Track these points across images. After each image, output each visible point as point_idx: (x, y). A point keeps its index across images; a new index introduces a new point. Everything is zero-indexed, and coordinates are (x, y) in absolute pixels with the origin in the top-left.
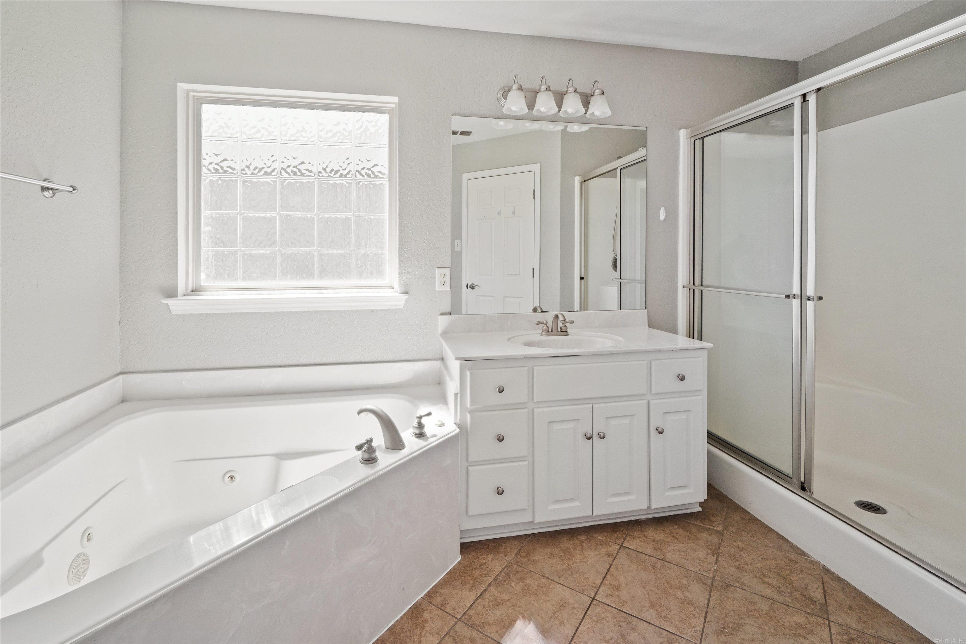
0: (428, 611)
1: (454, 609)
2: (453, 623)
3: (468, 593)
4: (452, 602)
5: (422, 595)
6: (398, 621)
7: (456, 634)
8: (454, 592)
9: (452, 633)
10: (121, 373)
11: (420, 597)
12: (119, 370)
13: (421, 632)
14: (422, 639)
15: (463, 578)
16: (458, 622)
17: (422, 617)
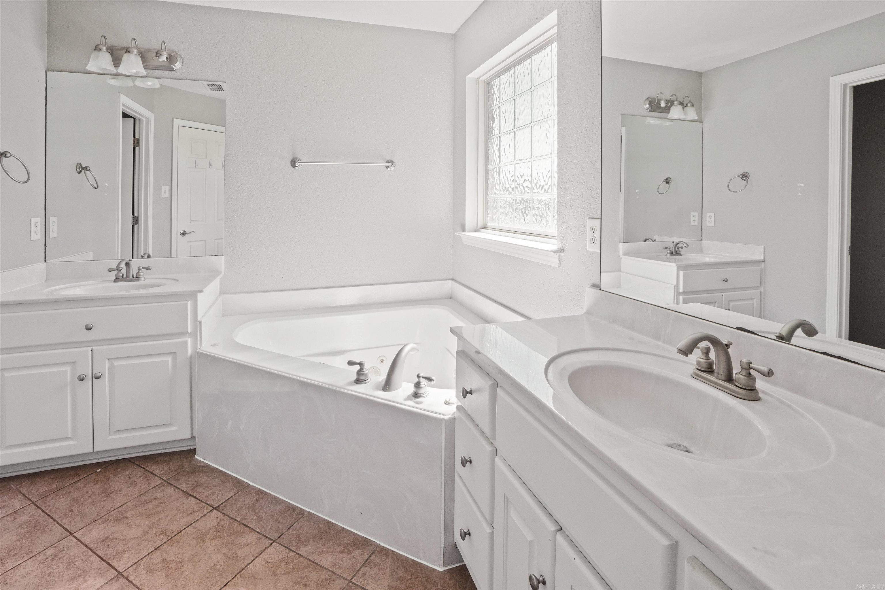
0: (362, 553)
1: (363, 575)
2: (345, 576)
3: (386, 584)
4: (373, 572)
5: (383, 545)
6: (351, 532)
7: (332, 581)
8: (388, 571)
9: (334, 577)
10: (452, 279)
11: (379, 543)
12: (451, 278)
13: (337, 552)
14: (330, 554)
15: (409, 577)
16: (348, 580)
17: (354, 549)
